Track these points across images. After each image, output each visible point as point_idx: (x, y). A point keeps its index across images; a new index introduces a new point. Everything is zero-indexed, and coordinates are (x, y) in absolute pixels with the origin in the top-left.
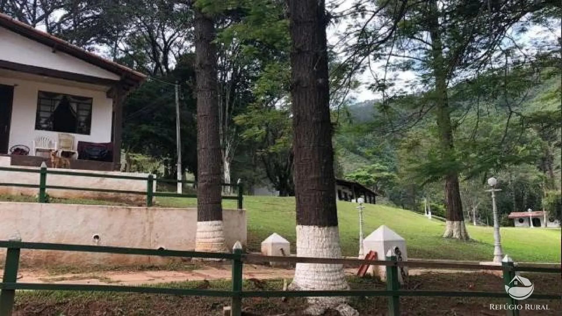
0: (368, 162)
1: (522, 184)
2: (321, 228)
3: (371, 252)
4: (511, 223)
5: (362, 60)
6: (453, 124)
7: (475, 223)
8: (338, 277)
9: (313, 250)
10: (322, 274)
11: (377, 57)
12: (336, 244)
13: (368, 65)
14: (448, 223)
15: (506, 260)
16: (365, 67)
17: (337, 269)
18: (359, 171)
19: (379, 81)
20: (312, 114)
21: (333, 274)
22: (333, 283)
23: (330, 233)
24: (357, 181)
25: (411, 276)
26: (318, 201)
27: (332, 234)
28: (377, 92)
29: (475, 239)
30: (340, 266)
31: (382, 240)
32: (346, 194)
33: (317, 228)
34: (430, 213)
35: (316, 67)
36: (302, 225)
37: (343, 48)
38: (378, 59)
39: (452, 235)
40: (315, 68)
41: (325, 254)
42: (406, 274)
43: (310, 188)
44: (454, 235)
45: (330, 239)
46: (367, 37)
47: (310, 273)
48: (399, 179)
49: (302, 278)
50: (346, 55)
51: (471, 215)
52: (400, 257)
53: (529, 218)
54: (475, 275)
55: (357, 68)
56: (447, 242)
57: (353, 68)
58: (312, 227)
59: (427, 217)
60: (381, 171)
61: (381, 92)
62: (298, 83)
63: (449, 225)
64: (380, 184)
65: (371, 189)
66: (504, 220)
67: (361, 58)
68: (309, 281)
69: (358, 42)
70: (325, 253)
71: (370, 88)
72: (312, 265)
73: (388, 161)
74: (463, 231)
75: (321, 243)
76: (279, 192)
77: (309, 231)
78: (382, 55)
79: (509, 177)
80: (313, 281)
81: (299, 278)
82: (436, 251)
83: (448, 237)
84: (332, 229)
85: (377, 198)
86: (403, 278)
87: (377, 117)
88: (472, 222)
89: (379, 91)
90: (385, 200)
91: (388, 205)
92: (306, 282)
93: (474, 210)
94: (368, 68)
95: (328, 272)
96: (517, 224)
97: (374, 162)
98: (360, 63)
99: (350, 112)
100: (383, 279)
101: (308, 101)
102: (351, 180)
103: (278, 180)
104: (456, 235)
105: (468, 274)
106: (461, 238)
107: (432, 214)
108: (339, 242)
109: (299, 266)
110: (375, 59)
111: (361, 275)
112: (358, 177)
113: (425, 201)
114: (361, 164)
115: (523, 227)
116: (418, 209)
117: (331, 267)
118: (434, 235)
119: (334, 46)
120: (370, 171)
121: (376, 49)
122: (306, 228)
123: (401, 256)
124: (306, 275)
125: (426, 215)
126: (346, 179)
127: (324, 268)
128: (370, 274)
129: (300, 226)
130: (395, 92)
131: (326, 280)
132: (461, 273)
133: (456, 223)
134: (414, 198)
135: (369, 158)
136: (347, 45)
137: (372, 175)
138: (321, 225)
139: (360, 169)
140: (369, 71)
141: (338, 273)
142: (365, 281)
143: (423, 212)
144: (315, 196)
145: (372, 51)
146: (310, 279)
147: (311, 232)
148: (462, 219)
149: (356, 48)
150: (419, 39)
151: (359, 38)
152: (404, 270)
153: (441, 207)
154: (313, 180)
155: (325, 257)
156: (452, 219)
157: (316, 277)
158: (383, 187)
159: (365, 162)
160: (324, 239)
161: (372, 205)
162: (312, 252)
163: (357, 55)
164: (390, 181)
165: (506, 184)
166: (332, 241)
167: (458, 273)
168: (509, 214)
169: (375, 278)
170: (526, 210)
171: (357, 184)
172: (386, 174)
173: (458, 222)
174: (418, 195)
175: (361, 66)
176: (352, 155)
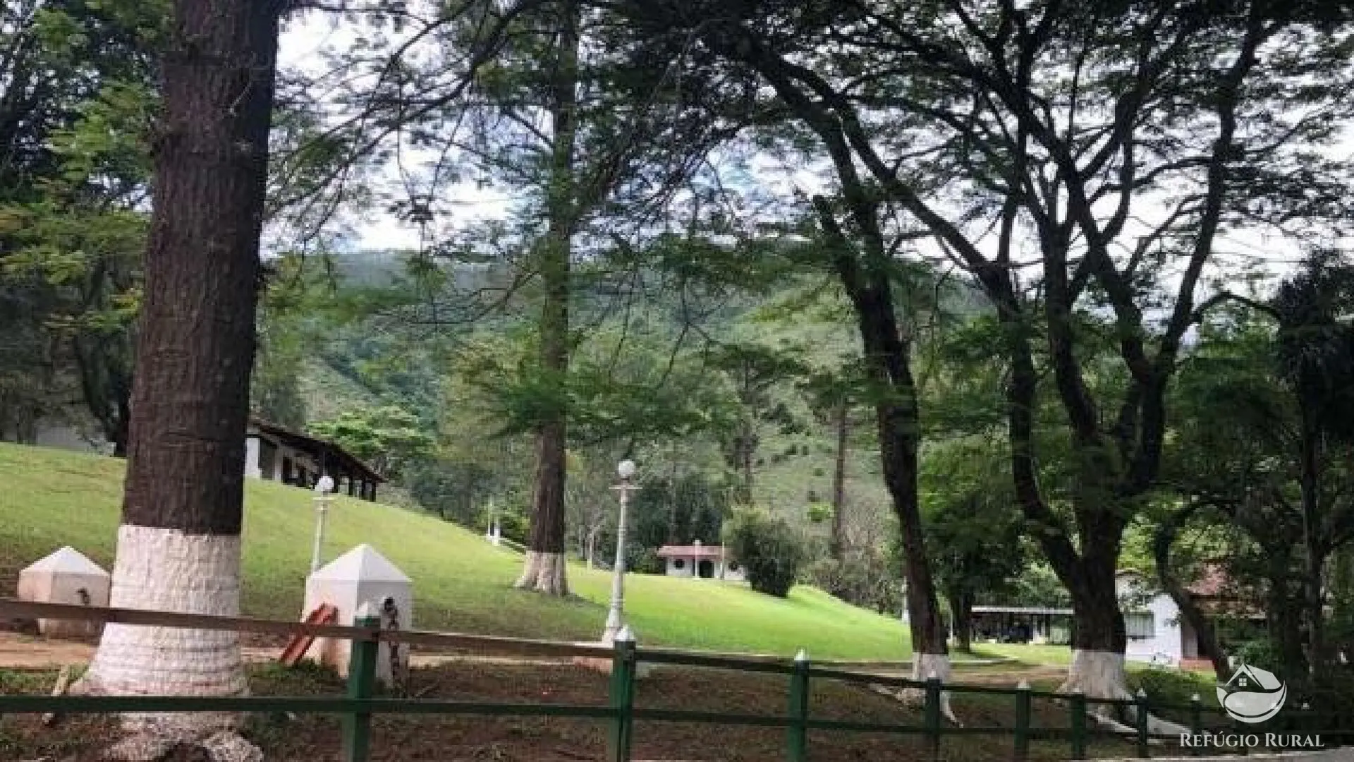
0: (374, 401)
1: (692, 487)
2: (192, 537)
3: (323, 607)
4: (659, 567)
5: (381, 137)
6: (570, 337)
7: (590, 562)
8: (221, 663)
9: (159, 591)
10: (174, 654)
11: (420, 138)
12: (229, 580)
13: (395, 150)
14: (531, 555)
15: (623, 636)
16: (385, 154)
17: (221, 643)
18: (345, 418)
19: (419, 197)
20: (207, 232)
21: (207, 655)
22: (203, 678)
23: (216, 550)
24: (338, 442)
25: (413, 670)
26: (192, 462)
27: (219, 555)
28: (408, 222)
29: (581, 595)
30: (232, 635)
31: (356, 578)
32: (302, 471)
33: (178, 536)
34: (497, 532)
35: (237, 109)
36: (136, 523)
37: (337, 92)
38: (420, 142)
39: (535, 583)
40: (231, 110)
41: (194, 604)
42: (402, 661)
43: (175, 427)
44: (539, 582)
45: (212, 566)
46: (401, 83)
47: (140, 650)
48: (440, 449)
49: (115, 665)
50: (343, 113)
51: (584, 544)
52: (393, 623)
53: (694, 560)
54: (558, 669)
55: (368, 150)
56: (519, 597)
57: (356, 151)
58: (166, 533)
59: (490, 542)
60: (402, 423)
61: (418, 224)
62: (176, 139)
63: (532, 561)
64: (394, 455)
65: (370, 464)
66: (648, 560)
67: (378, 132)
68: (133, 672)
69: (378, 86)
70: (192, 603)
71: (393, 209)
72: (152, 630)
73: (422, 402)
74: (558, 575)
75: (185, 576)
76: (113, 445)
77: (155, 541)
78: (434, 137)
79: (671, 472)
80: (147, 673)
81: (106, 663)
82: (492, 617)
83: (522, 588)
84: (222, 540)
85: (381, 487)
86: (394, 673)
87: (395, 281)
88: (584, 559)
89: (414, 220)
90: (401, 494)
91: (405, 506)
92: (126, 674)
93: (591, 536)
94: (394, 159)
95: (194, 650)
96: (671, 570)
97: (389, 403)
98: (376, 142)
99: (334, 261)
100: (344, 672)
101: (201, 192)
102: (323, 437)
103: (116, 414)
104: (543, 584)
105: (545, 668)
106: (553, 591)
107: (502, 534)
108: (237, 577)
109: (113, 632)
110: (414, 142)
111: (290, 662)
112: (343, 431)
113: (491, 505)
114: (355, 404)
115: (681, 576)
116: (472, 521)
117: (204, 637)
118: (495, 580)
119: (312, 83)
120: (374, 423)
121: (422, 116)
122: (147, 533)
123: (397, 620)
124: (128, 656)
125: (488, 536)
126: (311, 434)
127: (182, 638)
128: (312, 661)
129: (132, 529)
130: (451, 232)
131: (184, 670)
132: (531, 665)
133: (546, 557)
134: (468, 496)
135: (377, 392)
136: (349, 88)
137: (377, 432)
138: (191, 528)
139: (349, 414)
140: (397, 167)
141: (221, 654)
142: (298, 676)
143: (482, 531)
144: (186, 451)
145: (411, 119)
146: (137, 667)
147: (159, 544)
148: (563, 552)
149: (370, 101)
150: (526, 124)
151: (382, 80)
152: (399, 650)
153: (525, 522)
154: (186, 406)
155: (191, 611)
156: (539, 549)
157: (157, 664)
158: (399, 464)
159: (366, 399)
160: (196, 566)
161: (369, 503)
162: (156, 598)
163: (370, 121)
164: (420, 449)
165: (664, 484)
166: (217, 573)
167: (525, 665)
168: (659, 546)
169: (326, 670)
170: (691, 543)
171: (336, 448)
172: (412, 432)
173: (551, 555)
174: (479, 489)
175: (378, 150)
176: (337, 378)
